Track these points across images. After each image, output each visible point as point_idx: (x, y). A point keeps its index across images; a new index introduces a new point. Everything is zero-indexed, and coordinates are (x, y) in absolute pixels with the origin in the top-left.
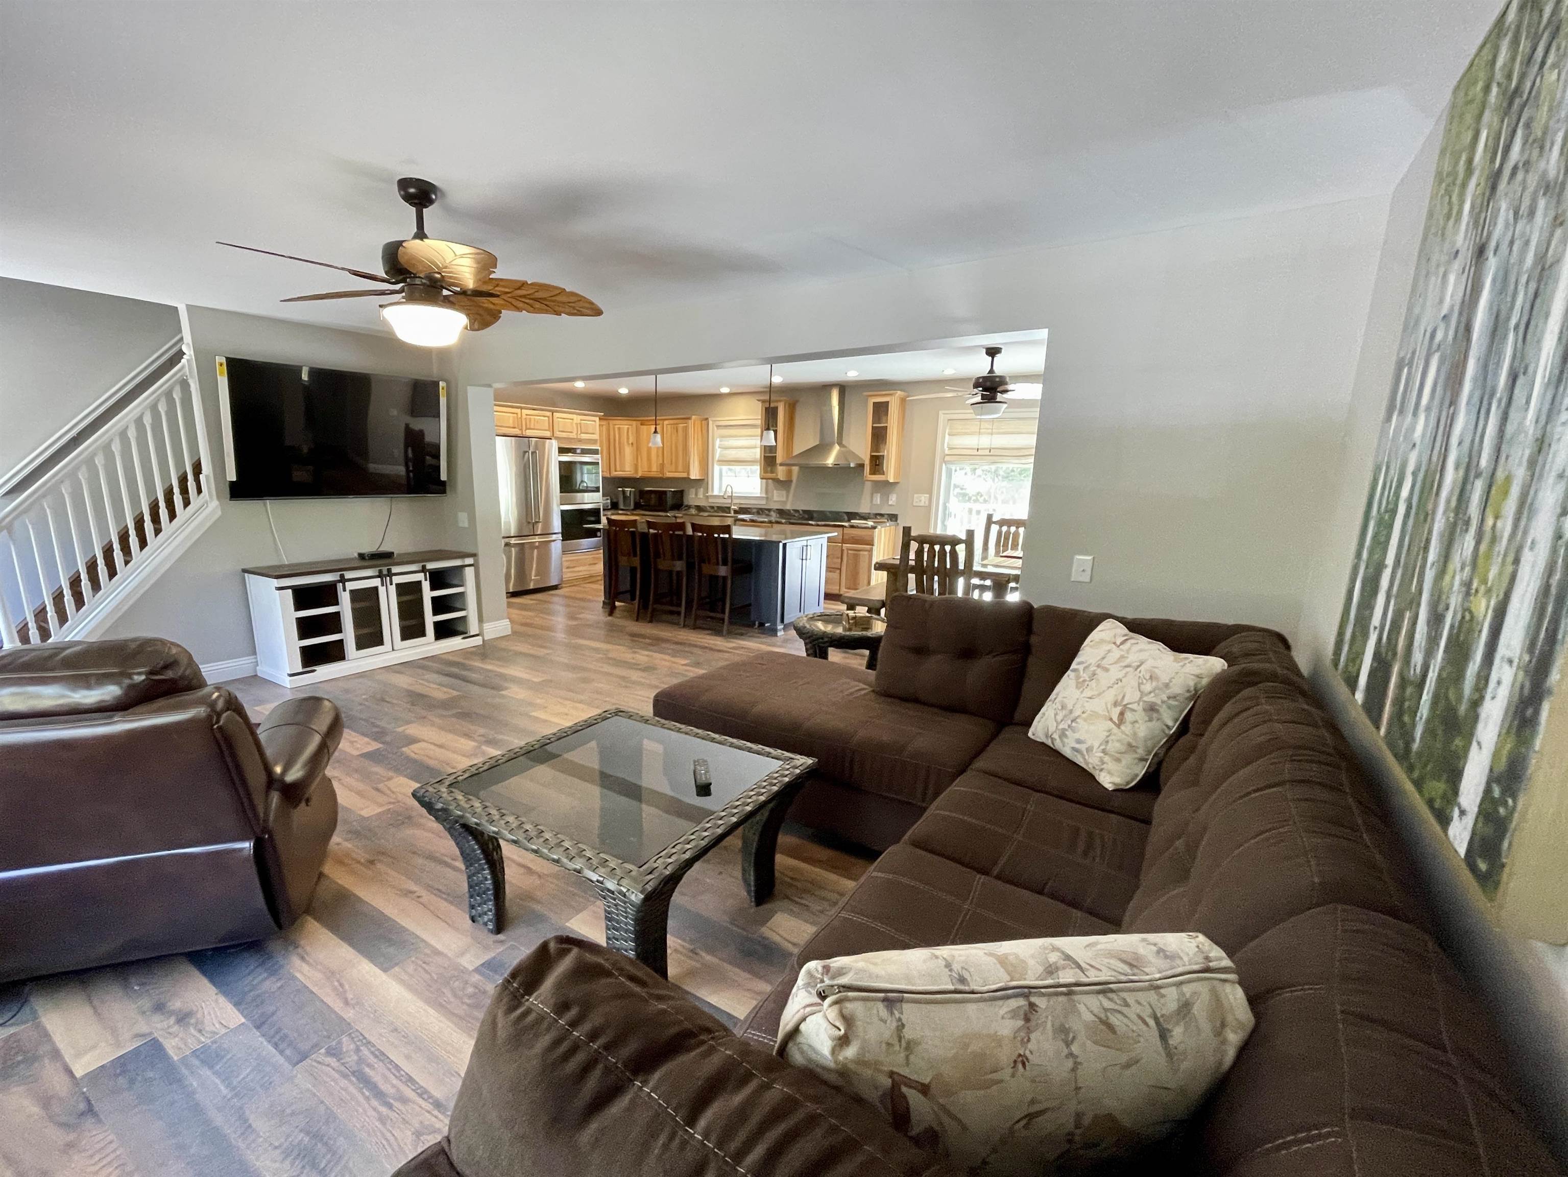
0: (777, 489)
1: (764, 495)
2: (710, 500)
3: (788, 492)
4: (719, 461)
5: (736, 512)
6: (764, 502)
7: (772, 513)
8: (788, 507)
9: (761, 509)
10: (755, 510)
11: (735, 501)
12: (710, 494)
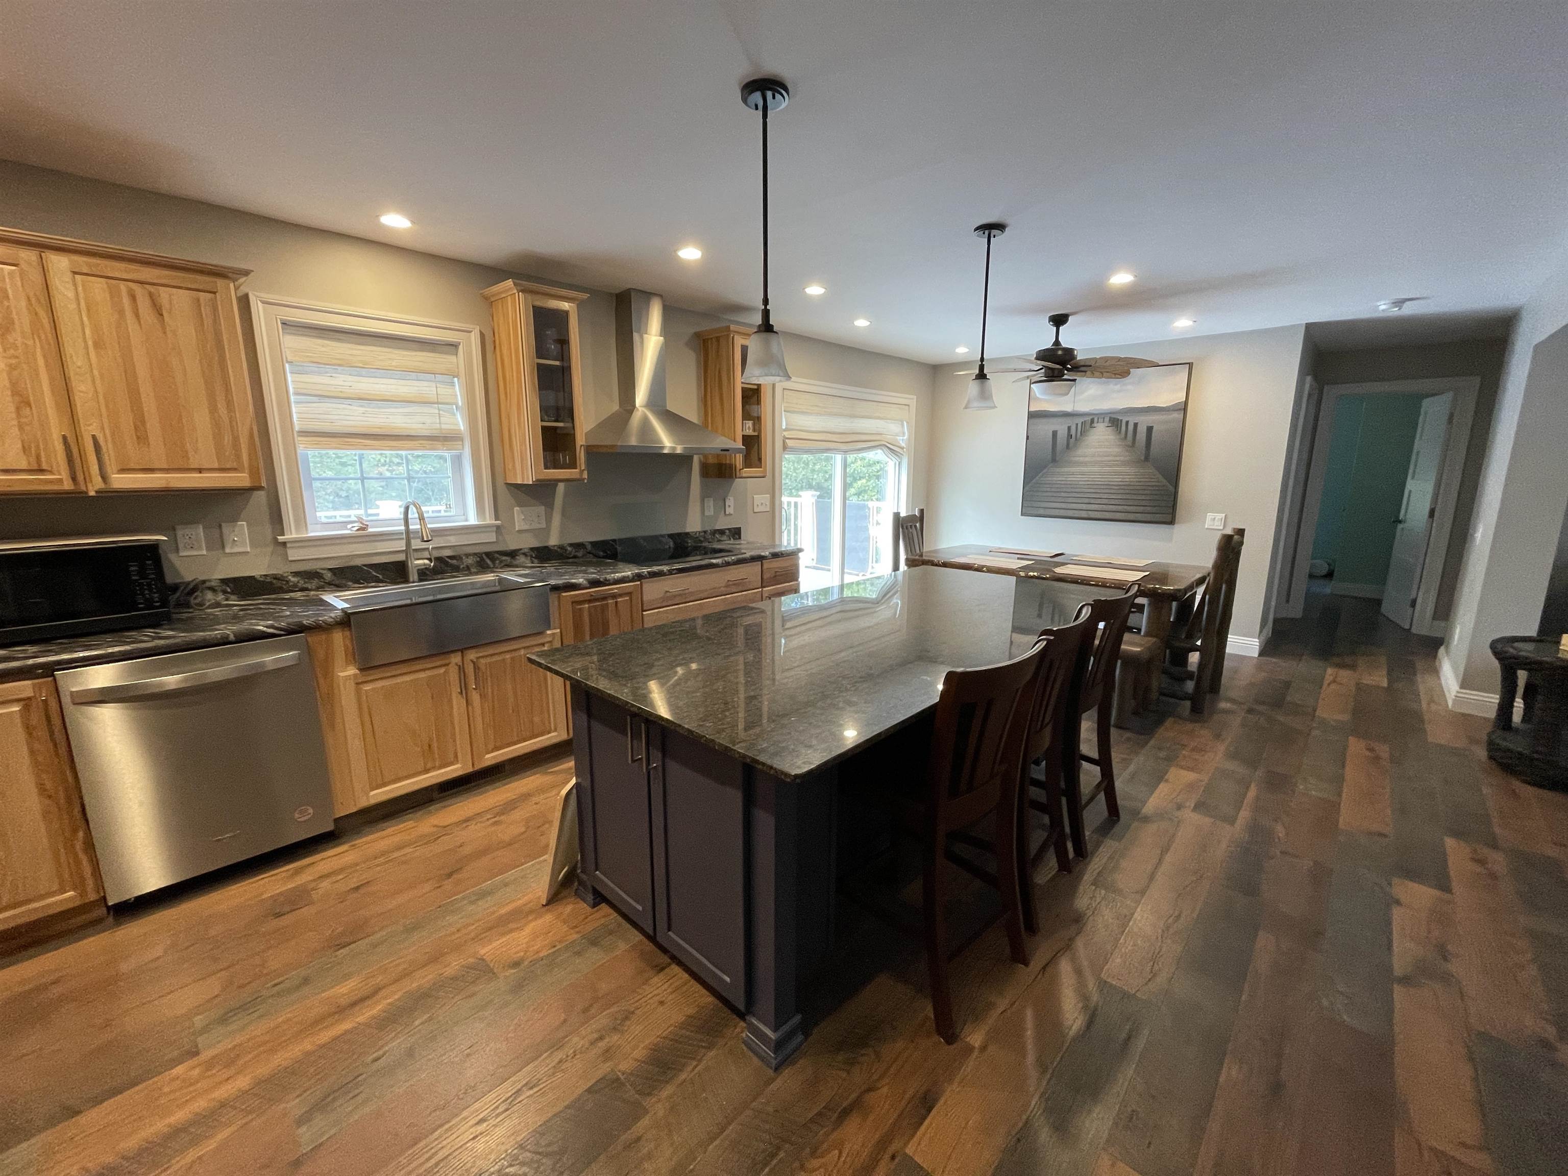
0: (520, 505)
1: (489, 520)
2: (293, 554)
3: (550, 506)
4: (299, 432)
5: (424, 575)
6: (492, 538)
7: (521, 559)
8: (553, 541)
9: (488, 554)
10: (470, 561)
11: (416, 544)
12: (291, 535)
